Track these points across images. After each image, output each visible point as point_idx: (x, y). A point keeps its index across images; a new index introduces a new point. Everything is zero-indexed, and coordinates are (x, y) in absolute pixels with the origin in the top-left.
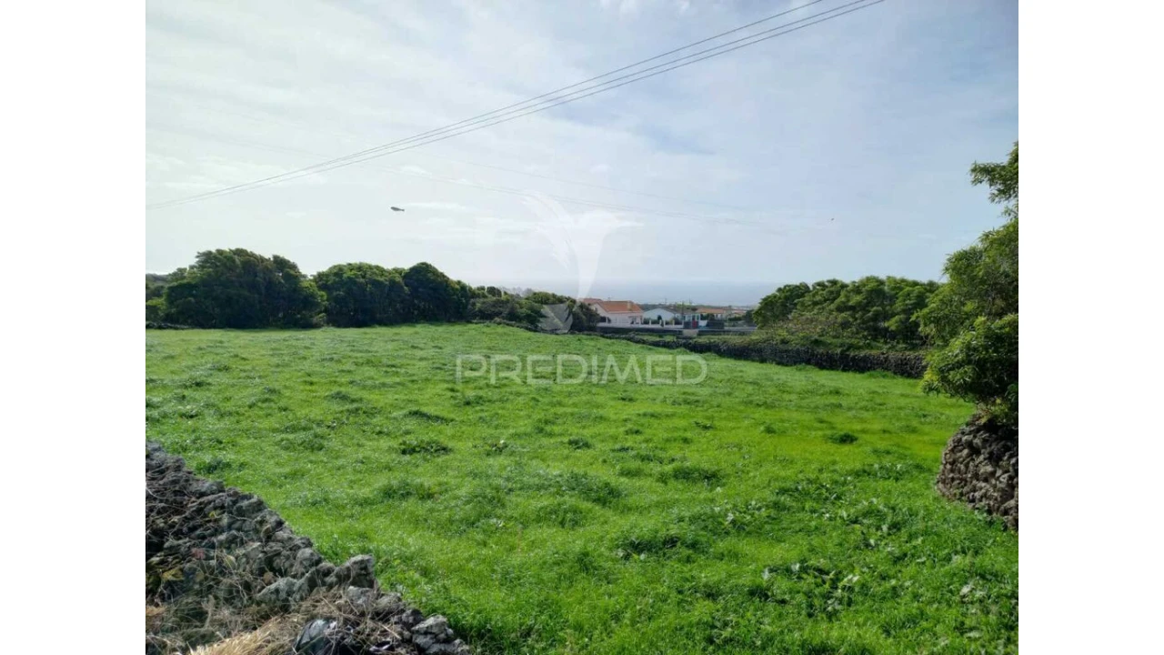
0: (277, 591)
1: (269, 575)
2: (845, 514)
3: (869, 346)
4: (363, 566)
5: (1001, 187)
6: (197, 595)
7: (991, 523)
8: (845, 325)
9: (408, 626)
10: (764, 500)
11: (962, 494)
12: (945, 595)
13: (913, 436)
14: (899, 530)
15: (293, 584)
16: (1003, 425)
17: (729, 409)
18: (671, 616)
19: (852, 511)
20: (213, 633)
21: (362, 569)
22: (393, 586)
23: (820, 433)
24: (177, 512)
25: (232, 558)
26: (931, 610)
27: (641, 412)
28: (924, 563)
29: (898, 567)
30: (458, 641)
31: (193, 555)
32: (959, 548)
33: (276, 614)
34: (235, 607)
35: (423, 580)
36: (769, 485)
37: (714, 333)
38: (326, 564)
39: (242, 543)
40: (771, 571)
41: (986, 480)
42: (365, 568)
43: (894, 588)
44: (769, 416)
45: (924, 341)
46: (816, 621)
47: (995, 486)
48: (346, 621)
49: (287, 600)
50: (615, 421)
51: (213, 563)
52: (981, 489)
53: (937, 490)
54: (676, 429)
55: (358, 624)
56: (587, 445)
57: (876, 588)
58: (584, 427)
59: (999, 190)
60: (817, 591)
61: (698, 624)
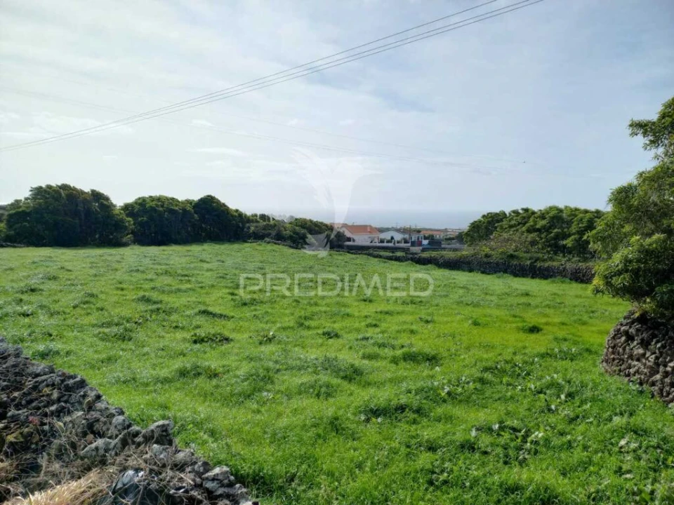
0: (97, 449)
1: (90, 437)
2: (533, 387)
3: (551, 259)
4: (164, 429)
5: (652, 138)
6: (33, 452)
7: (641, 392)
8: (533, 243)
9: (199, 474)
10: (472, 376)
11: (620, 371)
12: (607, 446)
13: (584, 327)
14: (573, 398)
15: (110, 443)
16: (652, 318)
17: (445, 307)
18: (401, 465)
19: (538, 384)
20: (47, 481)
21: (163, 431)
22: (187, 445)
23: (514, 325)
24: (17, 389)
25: (61, 424)
26: (596, 458)
27: (379, 310)
28: (591, 423)
29: (573, 426)
30: (238, 485)
31: (31, 422)
32: (618, 410)
33: (96, 466)
34: (64, 462)
35: (210, 440)
36: (475, 365)
37: (434, 250)
38: (135, 428)
39: (69, 413)
40: (477, 430)
41: (638, 360)
42: (166, 431)
43: (569, 442)
44: (477, 313)
45: (593, 255)
46: (511, 468)
47: (645, 365)
48: (151, 471)
49: (105, 456)
50: (358, 317)
51: (46, 428)
52: (635, 366)
53: (602, 367)
54: (405, 323)
55: (160, 474)
56: (337, 336)
57: (556, 441)
58: (335, 322)
59: (651, 141)
60: (512, 444)
61: (422, 470)
